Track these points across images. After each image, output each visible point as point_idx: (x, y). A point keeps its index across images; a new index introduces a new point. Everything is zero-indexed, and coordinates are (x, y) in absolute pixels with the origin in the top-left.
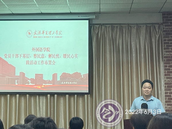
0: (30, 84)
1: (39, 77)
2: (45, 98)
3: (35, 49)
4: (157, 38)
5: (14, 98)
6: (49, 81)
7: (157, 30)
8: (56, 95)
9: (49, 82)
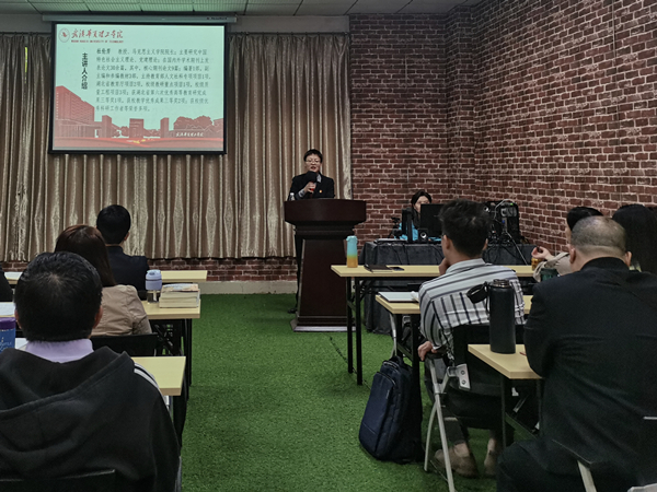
0: (121, 137)
1: (137, 124)
2: (147, 160)
4: (340, 59)
5: (95, 161)
6: (155, 131)
7: (341, 45)
8: (169, 157)
9: (154, 133)
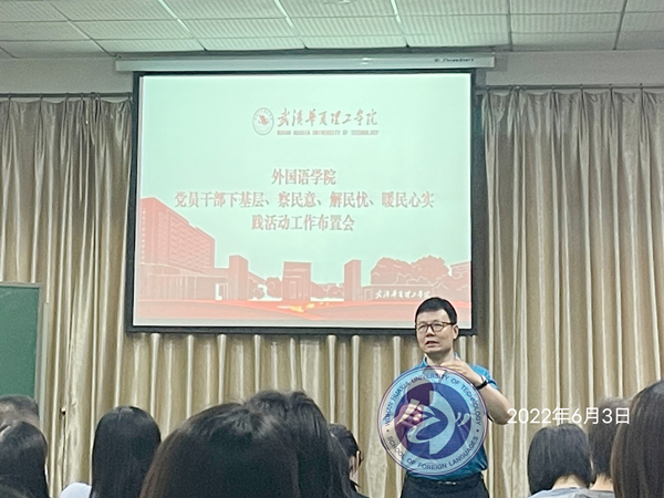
0: (267, 298)
1: (298, 272)
2: (317, 347)
3: (283, 173)
5: (208, 346)
6: (334, 288)
8: (356, 339)
9: (333, 291)
